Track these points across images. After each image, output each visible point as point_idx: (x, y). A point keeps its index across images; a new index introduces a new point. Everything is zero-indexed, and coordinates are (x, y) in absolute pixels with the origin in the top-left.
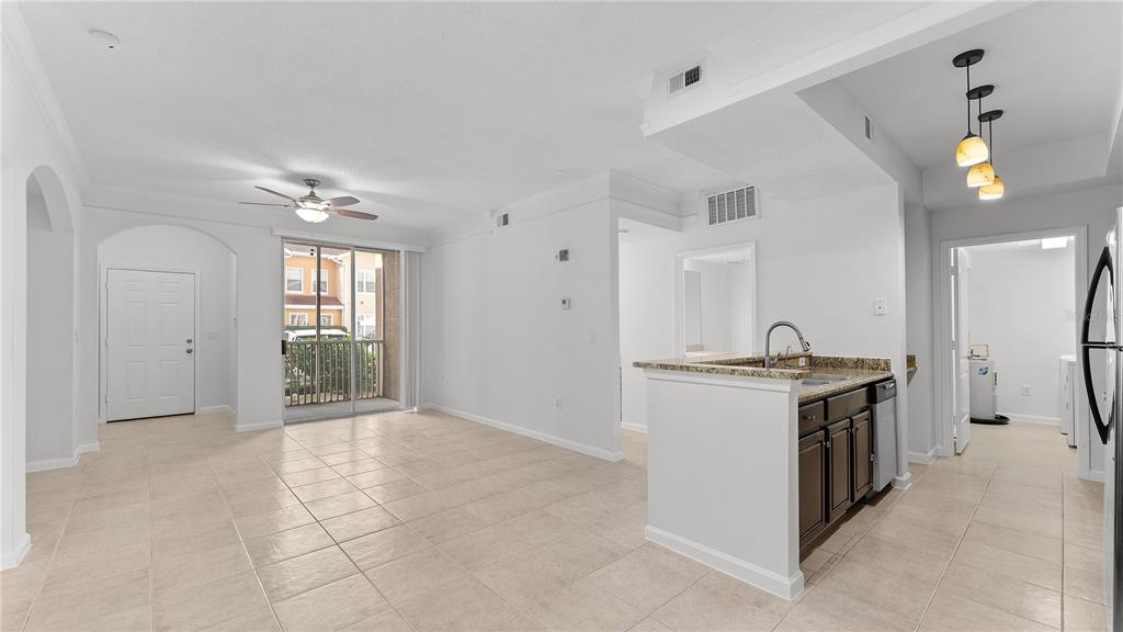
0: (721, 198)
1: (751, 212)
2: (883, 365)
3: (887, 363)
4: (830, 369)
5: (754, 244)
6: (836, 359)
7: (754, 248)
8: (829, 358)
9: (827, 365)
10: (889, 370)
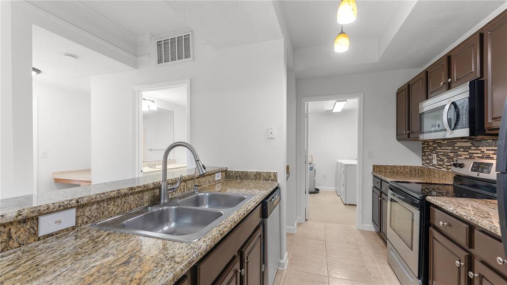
0: (166, 43)
1: (188, 56)
2: (272, 177)
3: (275, 175)
4: (239, 181)
5: (189, 81)
6: (243, 172)
7: (189, 83)
8: (238, 172)
9: (237, 178)
10: (276, 181)
